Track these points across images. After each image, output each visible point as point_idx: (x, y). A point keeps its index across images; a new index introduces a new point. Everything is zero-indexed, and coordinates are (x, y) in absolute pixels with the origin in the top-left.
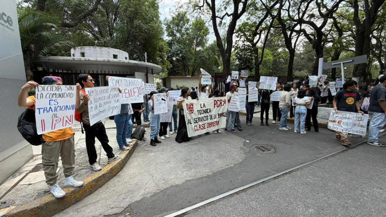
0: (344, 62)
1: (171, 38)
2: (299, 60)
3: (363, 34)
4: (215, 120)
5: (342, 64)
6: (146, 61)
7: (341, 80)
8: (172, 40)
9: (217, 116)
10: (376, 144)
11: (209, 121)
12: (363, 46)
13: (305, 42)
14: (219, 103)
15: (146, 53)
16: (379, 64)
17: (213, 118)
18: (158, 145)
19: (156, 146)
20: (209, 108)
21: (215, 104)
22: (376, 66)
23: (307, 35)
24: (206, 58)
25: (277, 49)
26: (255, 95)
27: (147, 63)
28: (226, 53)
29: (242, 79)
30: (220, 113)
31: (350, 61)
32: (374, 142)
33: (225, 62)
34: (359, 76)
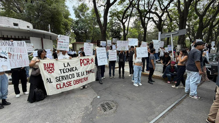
0: (173, 34)
1: (78, 19)
2: (152, 36)
3: (183, 18)
4: (83, 77)
5: (171, 35)
6: (50, 31)
7: (171, 46)
8: (78, 20)
9: (85, 73)
10: (196, 97)
11: (76, 78)
12: (183, 26)
13: (155, 26)
14: (85, 62)
15: (49, 25)
16: (189, 39)
17: (80, 75)
18: (6, 107)
19: (3, 107)
20: (74, 66)
21: (81, 63)
22: (188, 40)
23: (155, 22)
24: (99, 32)
25: (141, 29)
26: (114, 55)
27: (50, 32)
28: (103, 27)
29: (114, 44)
30: (88, 70)
31: (176, 33)
32: (194, 96)
33: (102, 33)
34: (181, 44)
